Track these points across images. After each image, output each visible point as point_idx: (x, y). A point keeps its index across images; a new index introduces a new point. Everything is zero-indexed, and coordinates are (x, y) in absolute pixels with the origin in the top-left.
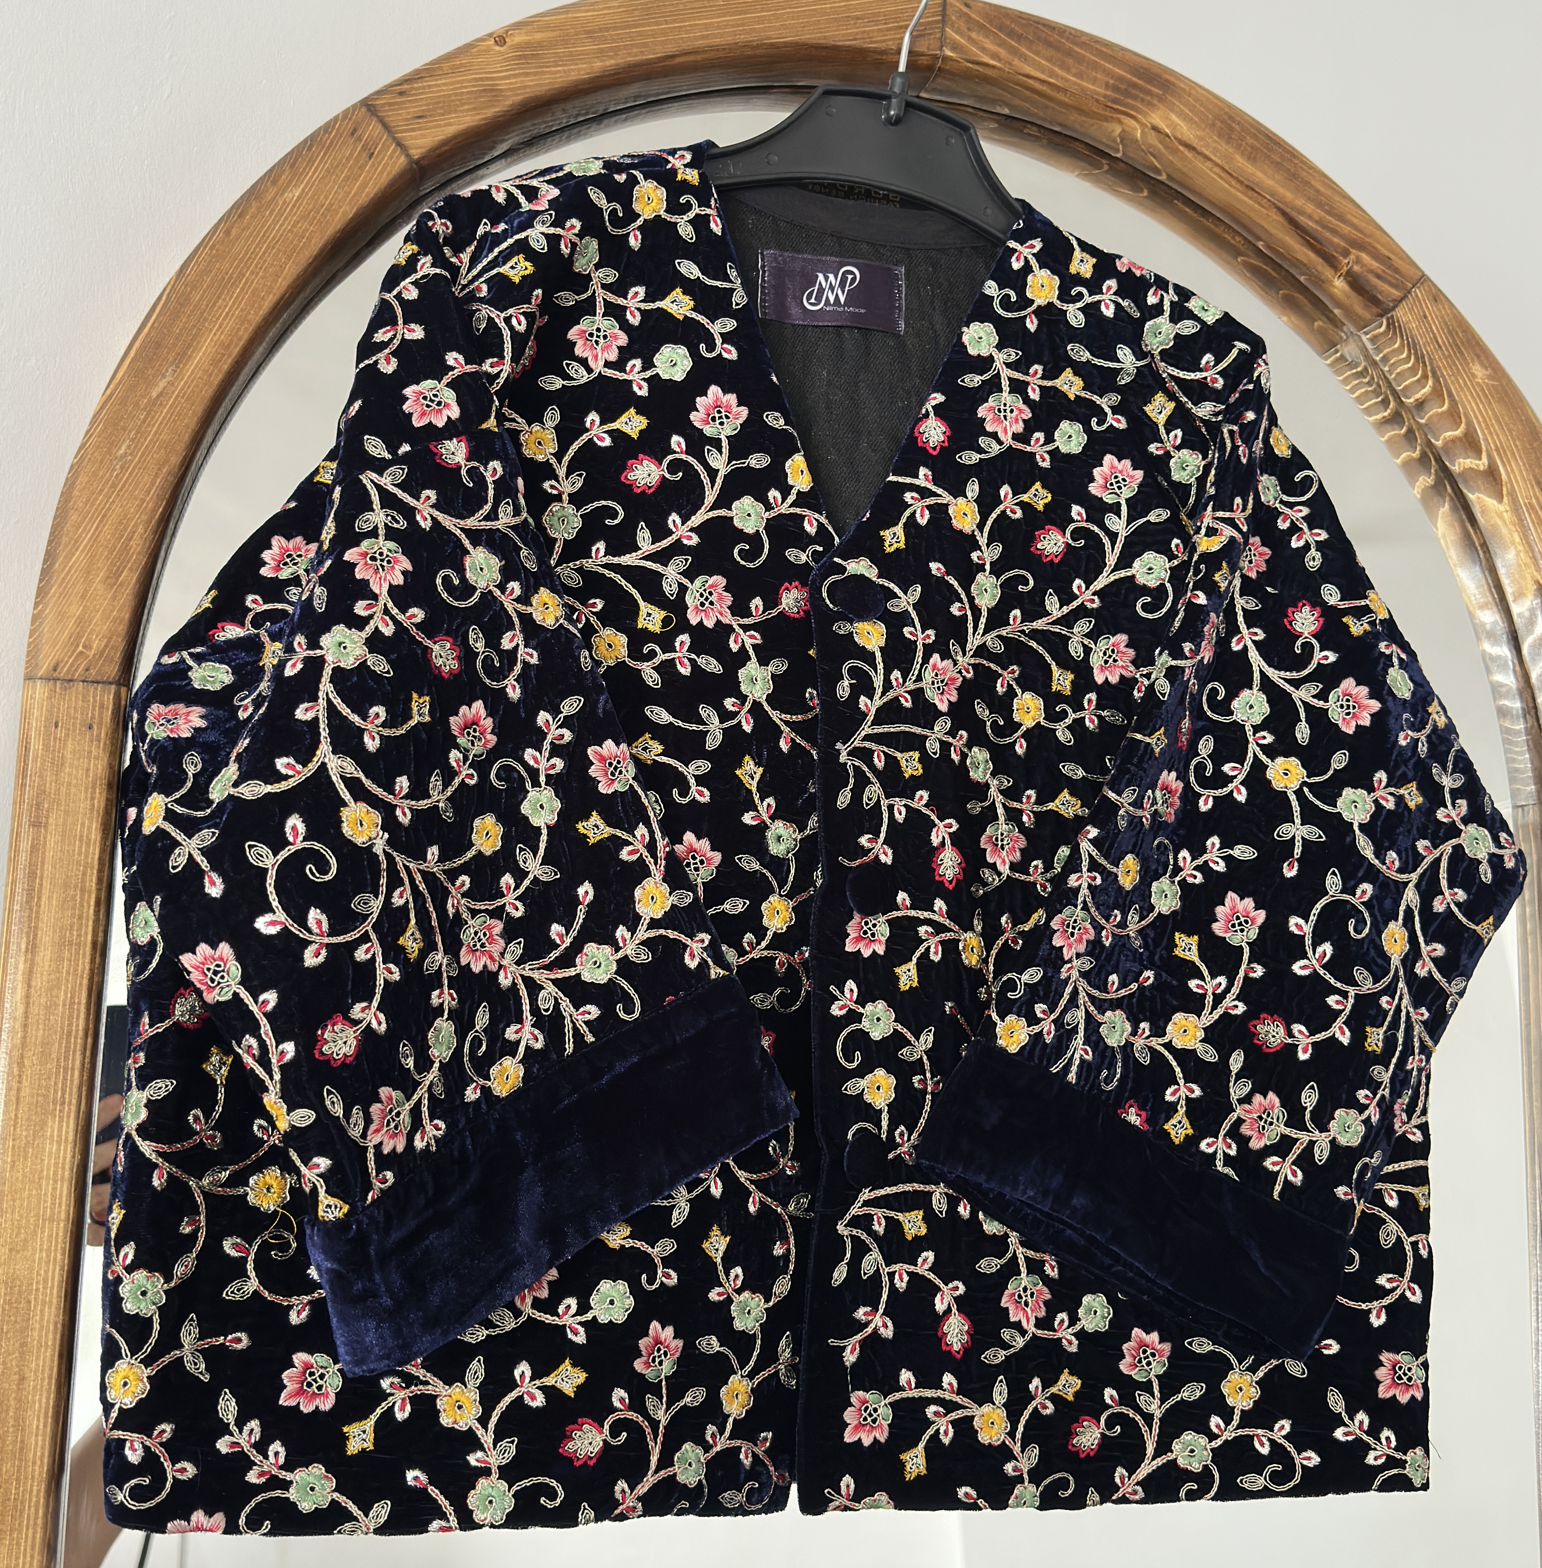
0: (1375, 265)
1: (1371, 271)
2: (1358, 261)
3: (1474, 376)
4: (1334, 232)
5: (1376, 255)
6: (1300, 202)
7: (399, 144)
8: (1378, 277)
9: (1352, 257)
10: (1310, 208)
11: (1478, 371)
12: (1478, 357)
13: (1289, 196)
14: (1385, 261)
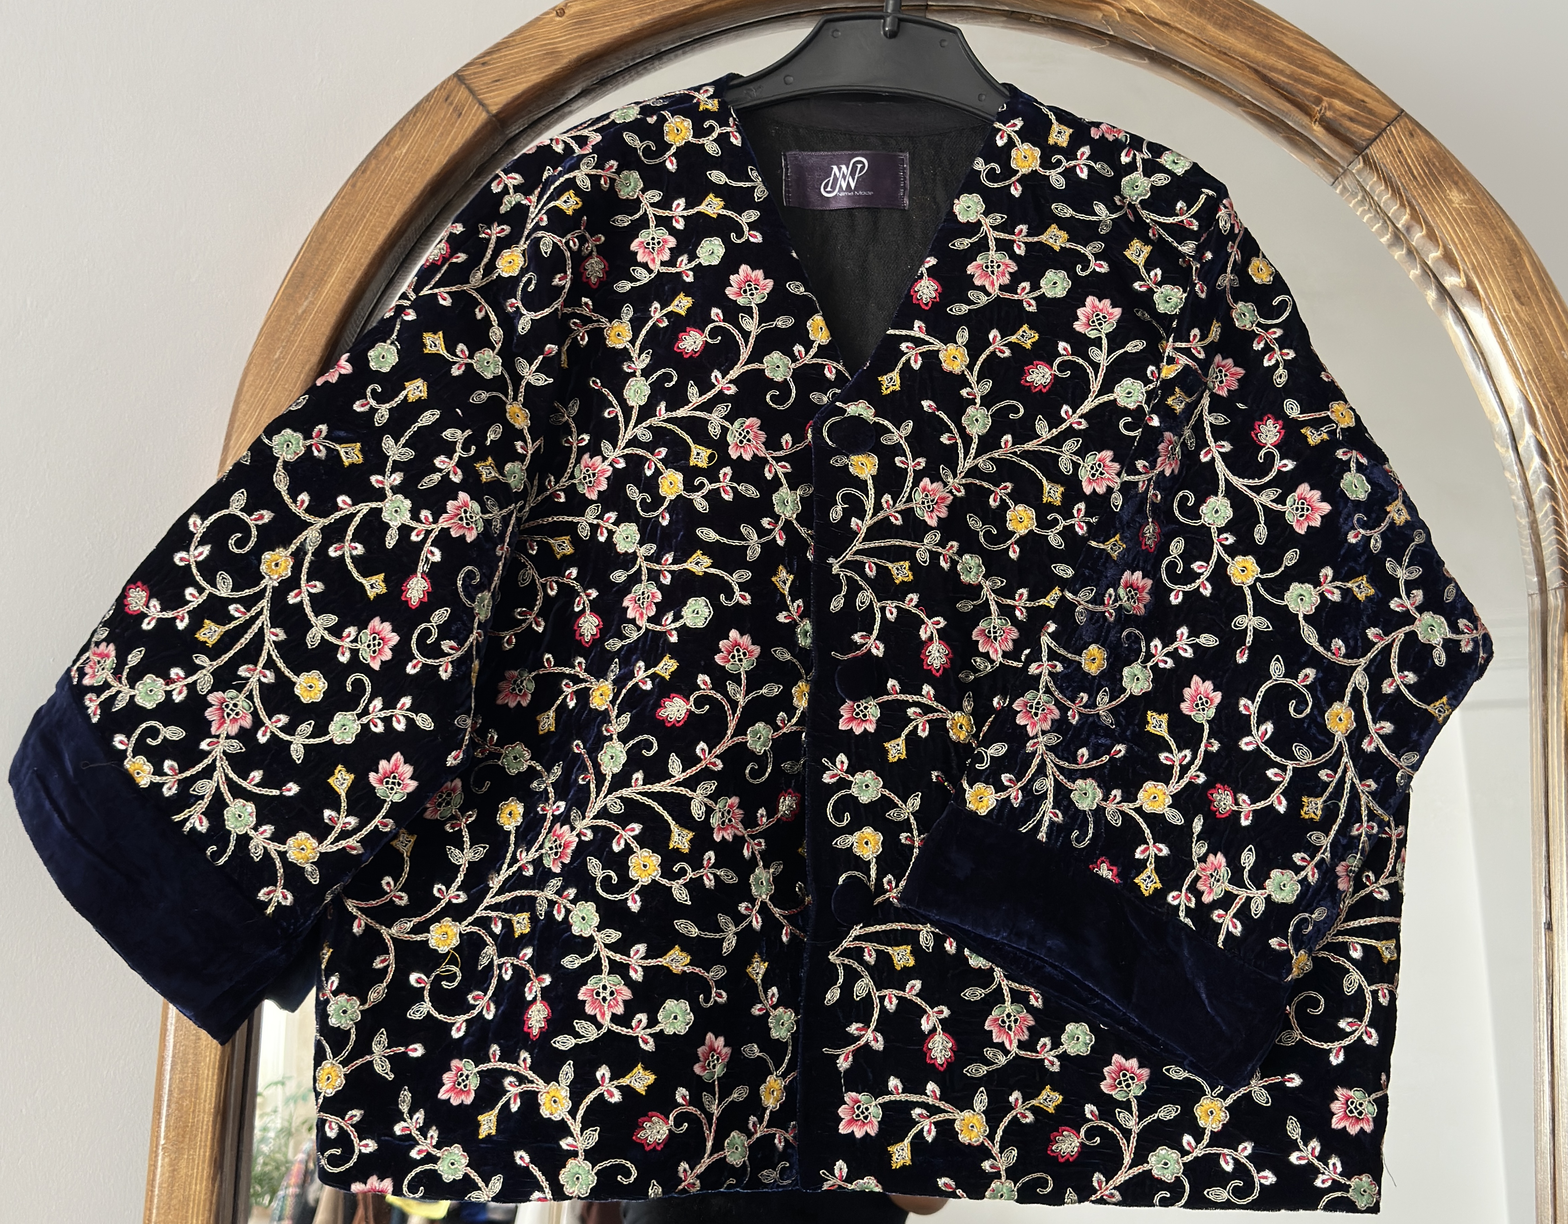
0: (1348, 109)
1: (1344, 115)
2: (1330, 107)
3: (1451, 201)
4: (1307, 83)
5: (1348, 100)
6: (1272, 60)
7: (482, 104)
8: (1351, 119)
9: (1324, 104)
10: (1282, 64)
11: (1456, 197)
12: (1456, 183)
13: (1260, 55)
14: (1360, 104)
